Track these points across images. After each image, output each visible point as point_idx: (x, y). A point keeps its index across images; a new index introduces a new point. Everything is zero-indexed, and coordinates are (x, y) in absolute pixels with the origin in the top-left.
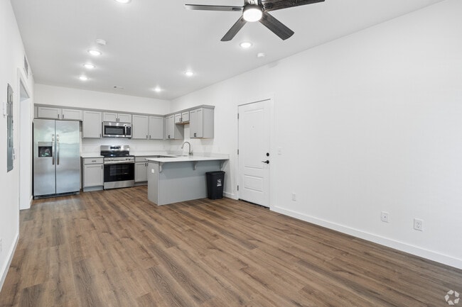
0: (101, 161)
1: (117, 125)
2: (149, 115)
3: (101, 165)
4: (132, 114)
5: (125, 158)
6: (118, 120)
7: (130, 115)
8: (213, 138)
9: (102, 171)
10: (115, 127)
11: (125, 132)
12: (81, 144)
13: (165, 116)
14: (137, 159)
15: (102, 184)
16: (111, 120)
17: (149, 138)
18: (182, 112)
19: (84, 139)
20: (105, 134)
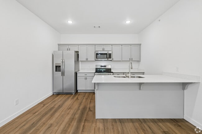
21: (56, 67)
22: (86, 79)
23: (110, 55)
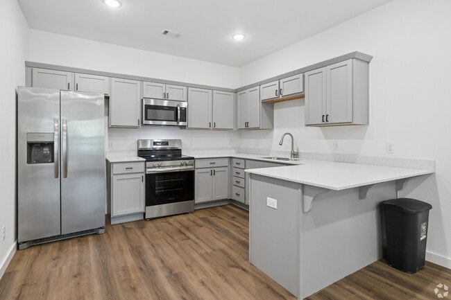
0: (140, 167)
1: (165, 103)
2: (213, 89)
3: (140, 175)
4: (188, 86)
5: (179, 162)
6: (166, 96)
7: (185, 88)
8: (368, 124)
9: (142, 187)
10: (162, 108)
11: (178, 115)
12: (107, 138)
13: (236, 91)
14: (198, 164)
15: (143, 210)
16: (154, 96)
17: (212, 128)
18: (279, 78)
19: (112, 128)
20: (146, 119)
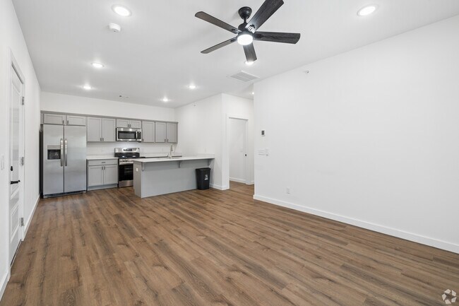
21: (49, 151)
22: (103, 168)
23: (139, 134)
